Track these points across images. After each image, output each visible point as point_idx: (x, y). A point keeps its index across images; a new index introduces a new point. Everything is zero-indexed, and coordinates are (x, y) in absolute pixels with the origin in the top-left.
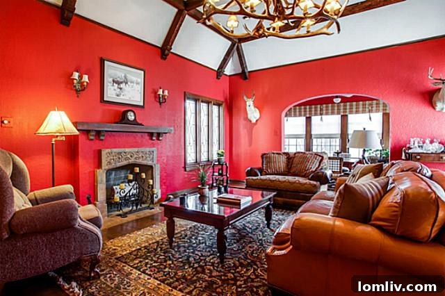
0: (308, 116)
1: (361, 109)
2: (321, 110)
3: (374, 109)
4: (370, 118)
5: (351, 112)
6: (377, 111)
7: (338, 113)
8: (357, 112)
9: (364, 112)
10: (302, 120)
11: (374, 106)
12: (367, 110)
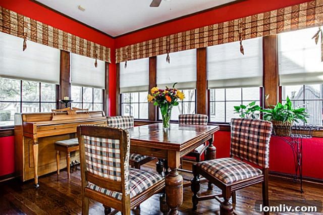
0: (151, 55)
1: (226, 35)
2: (168, 44)
3: (248, 31)
4: (242, 50)
5: (211, 43)
6: (254, 34)
7: (192, 46)
8: (220, 41)
9: (231, 39)
10: (144, 62)
11: (248, 26)
12: (236, 34)
